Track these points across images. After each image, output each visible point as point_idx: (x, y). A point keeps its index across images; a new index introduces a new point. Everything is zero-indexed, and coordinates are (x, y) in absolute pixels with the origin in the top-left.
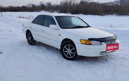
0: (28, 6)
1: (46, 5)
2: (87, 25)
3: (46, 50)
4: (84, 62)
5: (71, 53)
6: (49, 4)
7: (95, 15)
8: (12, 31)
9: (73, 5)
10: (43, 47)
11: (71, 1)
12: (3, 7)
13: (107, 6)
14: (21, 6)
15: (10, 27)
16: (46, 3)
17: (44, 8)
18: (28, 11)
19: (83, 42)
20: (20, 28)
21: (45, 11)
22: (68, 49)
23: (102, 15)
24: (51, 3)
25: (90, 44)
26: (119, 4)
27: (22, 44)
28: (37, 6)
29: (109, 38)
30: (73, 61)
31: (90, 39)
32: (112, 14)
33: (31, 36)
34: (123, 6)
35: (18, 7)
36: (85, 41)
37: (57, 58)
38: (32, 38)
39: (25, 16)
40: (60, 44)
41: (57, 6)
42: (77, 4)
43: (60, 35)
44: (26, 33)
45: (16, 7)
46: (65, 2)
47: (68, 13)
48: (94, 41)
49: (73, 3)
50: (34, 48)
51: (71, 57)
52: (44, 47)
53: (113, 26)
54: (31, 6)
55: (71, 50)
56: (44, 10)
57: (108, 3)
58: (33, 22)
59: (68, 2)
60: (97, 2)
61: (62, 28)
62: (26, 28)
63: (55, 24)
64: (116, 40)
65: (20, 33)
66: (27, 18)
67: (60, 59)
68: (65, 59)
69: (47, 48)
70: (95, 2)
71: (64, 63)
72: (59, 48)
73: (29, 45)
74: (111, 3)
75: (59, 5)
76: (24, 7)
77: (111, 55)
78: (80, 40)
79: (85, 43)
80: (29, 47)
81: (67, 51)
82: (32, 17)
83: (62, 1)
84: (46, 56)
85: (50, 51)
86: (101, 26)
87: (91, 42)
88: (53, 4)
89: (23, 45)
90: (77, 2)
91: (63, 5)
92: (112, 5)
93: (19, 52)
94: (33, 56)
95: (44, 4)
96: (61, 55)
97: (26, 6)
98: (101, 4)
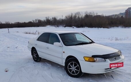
0: (34, 21)
1: (52, 20)
2: (91, 41)
3: (51, 67)
4: (89, 80)
5: (75, 70)
6: (55, 19)
7: (101, 28)
8: (19, 47)
9: (78, 19)
10: (47, 64)
11: (76, 15)
12: (10, 23)
13: (112, 18)
14: (27, 22)
15: (17, 44)
16: (51, 18)
17: (49, 23)
18: (34, 26)
19: (87, 59)
20: (26, 44)
21: (51, 25)
22: (72, 66)
23: (108, 28)
24: (56, 18)
25: (94, 61)
26: (124, 16)
27: (27, 61)
28: (43, 21)
29: (113, 55)
30: (78, 79)
31: (94, 56)
32: (118, 26)
33: (36, 53)
34: (128, 17)
35: (25, 23)
36: (89, 58)
37: (62, 75)
38: (37, 55)
39: (31, 32)
40: (64, 61)
41: (62, 20)
42: (82, 18)
43: (64, 52)
44: (31, 50)
45: (22, 23)
46: (70, 16)
47: (73, 27)
48: (97, 58)
49: (78, 17)
50: (39, 65)
51: (76, 74)
52: (49, 64)
53: (119, 38)
54: (37, 21)
55: (75, 67)
56: (49, 25)
57: (113, 15)
58: (38, 40)
59: (73, 16)
60: (102, 15)
61: (66, 45)
62: (32, 45)
63: (59, 41)
64: (120, 56)
65: (26, 50)
66: (33, 34)
67: (65, 76)
68: (70, 77)
69: (52, 65)
70: (100, 15)
71: (69, 81)
72: (64, 65)
73: (35, 62)
74: (116, 15)
75: (64, 20)
76: (30, 23)
77: (116, 70)
78: (84, 57)
79: (89, 60)
80: (34, 64)
81: (71, 69)
82: (38, 32)
83: (67, 15)
84: (51, 73)
85: (55, 68)
86: (106, 39)
87: (95, 59)
88: (58, 19)
89: (29, 62)
90: (82, 16)
91: (68, 19)
92: (117, 17)
93: (25, 69)
94: (38, 73)
95: (49, 19)
96: (66, 73)
97: (32, 21)
98: (106, 16)
